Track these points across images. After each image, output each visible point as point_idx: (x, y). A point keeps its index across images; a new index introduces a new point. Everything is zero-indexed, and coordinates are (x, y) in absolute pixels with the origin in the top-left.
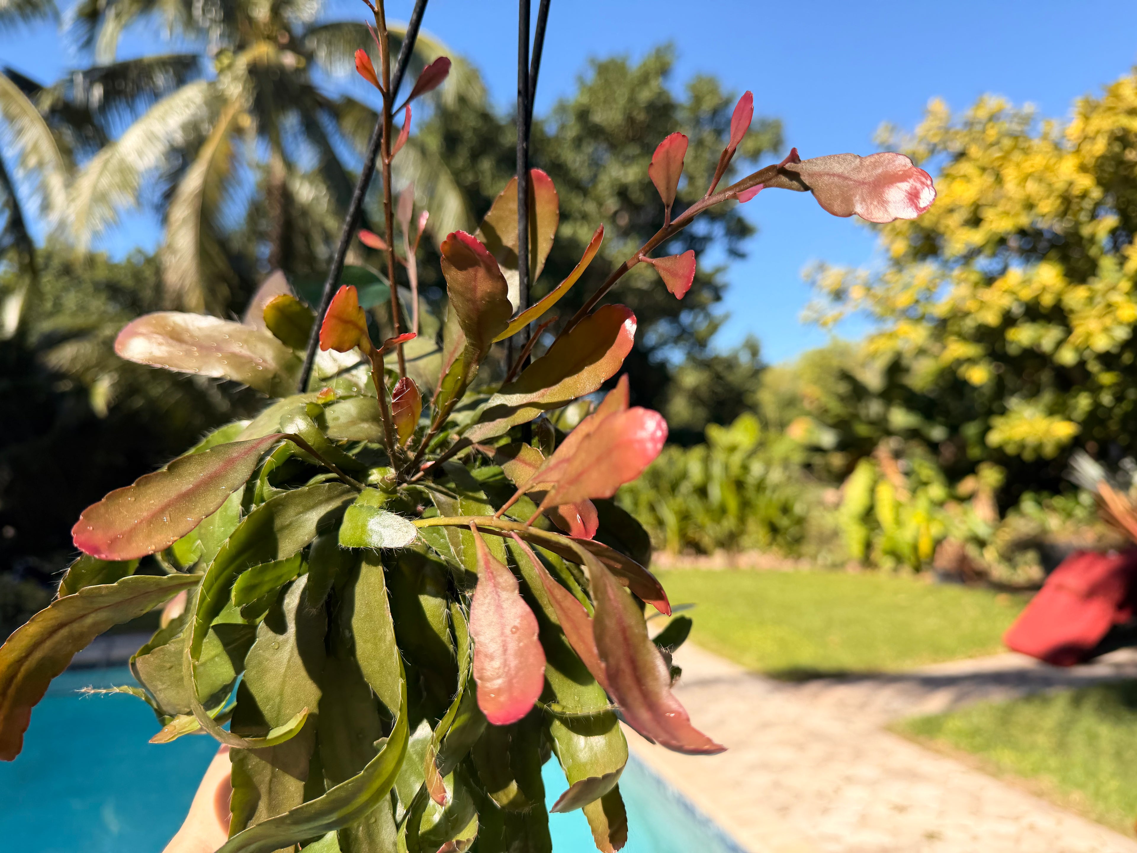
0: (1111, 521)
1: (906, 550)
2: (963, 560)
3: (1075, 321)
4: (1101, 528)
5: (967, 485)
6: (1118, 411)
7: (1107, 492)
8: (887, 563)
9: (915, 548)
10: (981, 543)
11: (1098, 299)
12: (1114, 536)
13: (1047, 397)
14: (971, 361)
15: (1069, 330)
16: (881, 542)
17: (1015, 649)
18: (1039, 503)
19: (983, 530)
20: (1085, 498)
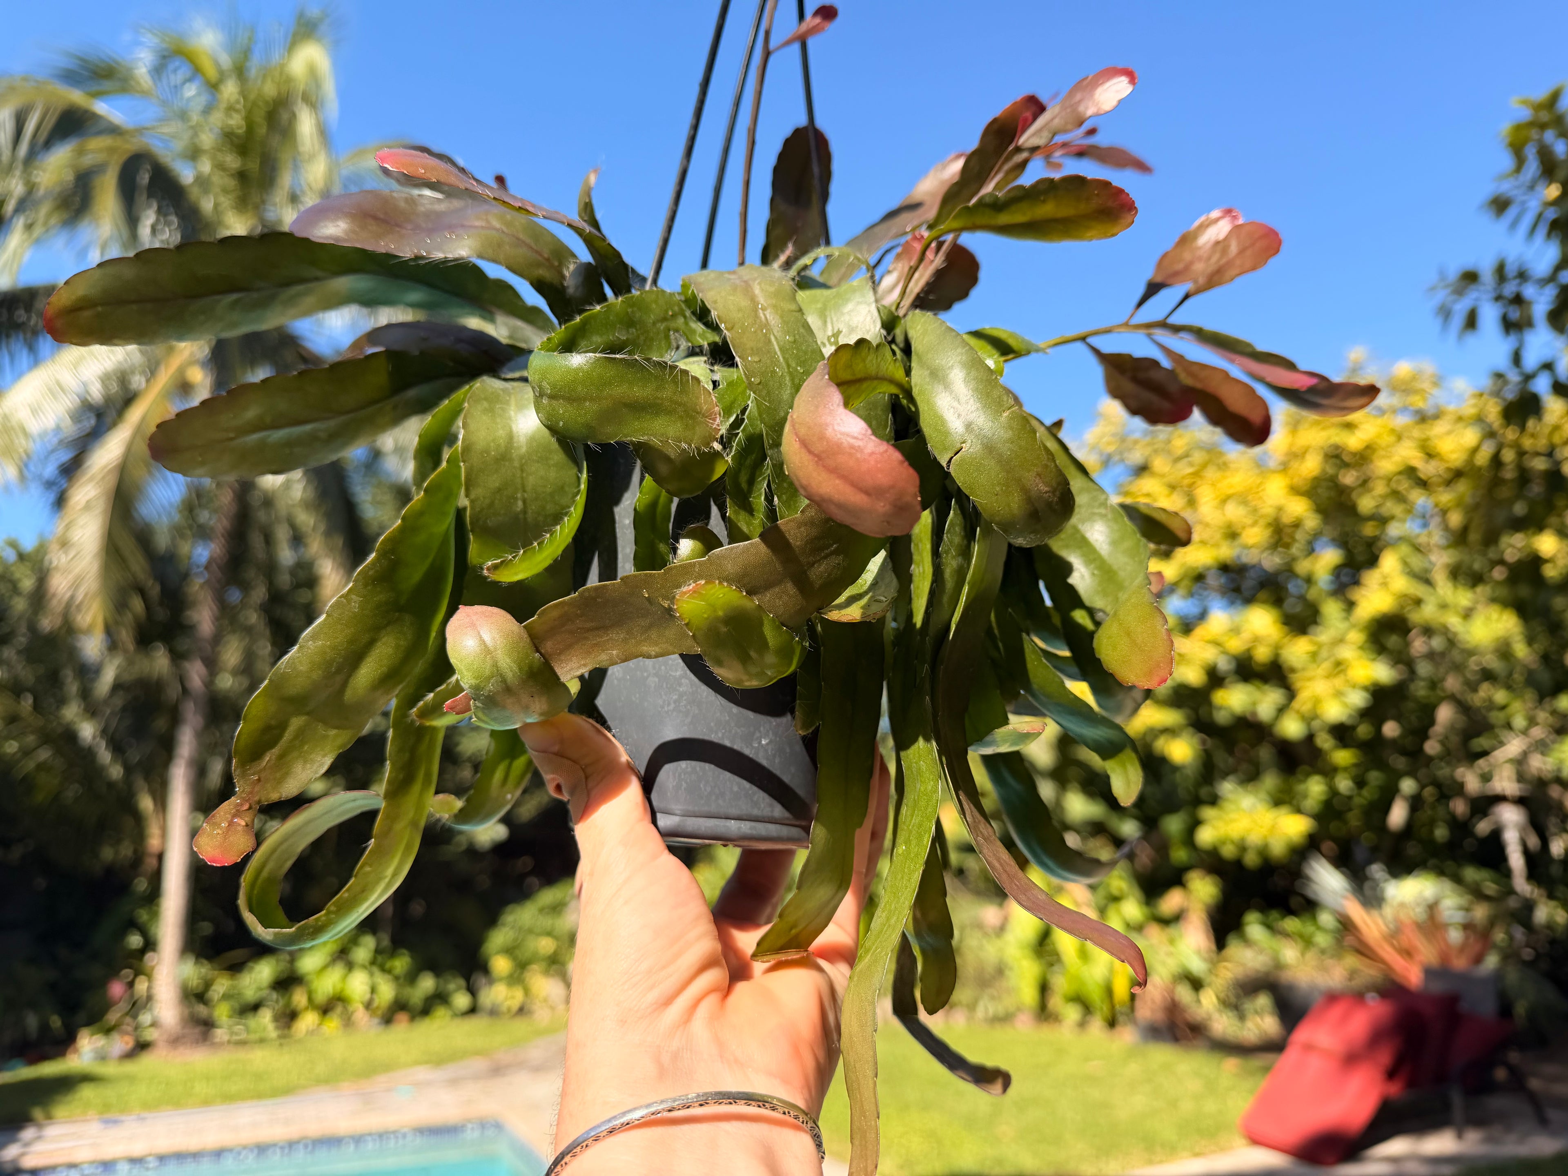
0: (1364, 950)
1: (1096, 995)
2: (1173, 1008)
3: (1297, 680)
4: (1351, 961)
5: (1172, 901)
6: (1358, 801)
7: (1355, 910)
8: (1072, 1013)
9: (1109, 991)
10: (1196, 984)
11: (1324, 653)
12: (1369, 972)
13: (1270, 781)
14: (1169, 731)
15: (1291, 694)
16: (1061, 984)
17: (1256, 1141)
18: (1269, 926)
19: (1197, 966)
20: (1326, 919)
